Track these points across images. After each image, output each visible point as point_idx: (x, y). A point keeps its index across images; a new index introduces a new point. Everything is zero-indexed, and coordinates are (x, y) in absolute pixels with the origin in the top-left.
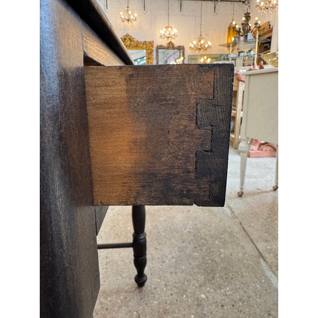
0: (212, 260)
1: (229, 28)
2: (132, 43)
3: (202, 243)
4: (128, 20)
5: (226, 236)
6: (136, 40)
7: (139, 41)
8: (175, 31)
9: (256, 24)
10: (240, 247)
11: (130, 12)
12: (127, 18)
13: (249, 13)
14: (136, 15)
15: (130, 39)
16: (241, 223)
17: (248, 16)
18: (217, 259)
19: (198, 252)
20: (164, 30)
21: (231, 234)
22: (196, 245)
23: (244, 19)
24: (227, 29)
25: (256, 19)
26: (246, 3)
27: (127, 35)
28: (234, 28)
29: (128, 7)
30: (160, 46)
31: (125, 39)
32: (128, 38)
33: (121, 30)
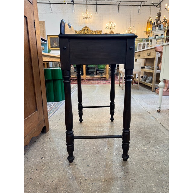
0: (148, 136)
1: (148, 22)
2: (89, 32)
3: (141, 130)
4: (87, 18)
5: (153, 128)
6: (91, 30)
7: (93, 30)
8: (114, 24)
9: (165, 19)
10: (161, 132)
11: (88, 13)
12: (86, 17)
13: (160, 13)
14: (91, 15)
15: (87, 29)
16: (160, 123)
17: (159, 15)
18: (150, 136)
19: (140, 134)
20: (108, 24)
21: (156, 127)
22: (138, 131)
23: (157, 16)
24: (147, 23)
25: (165, 16)
26: (159, 6)
27: (86, 27)
28: (151, 22)
29: (87, 10)
30: (106, 33)
31: (85, 29)
32: (86, 29)
33: (82, 24)
